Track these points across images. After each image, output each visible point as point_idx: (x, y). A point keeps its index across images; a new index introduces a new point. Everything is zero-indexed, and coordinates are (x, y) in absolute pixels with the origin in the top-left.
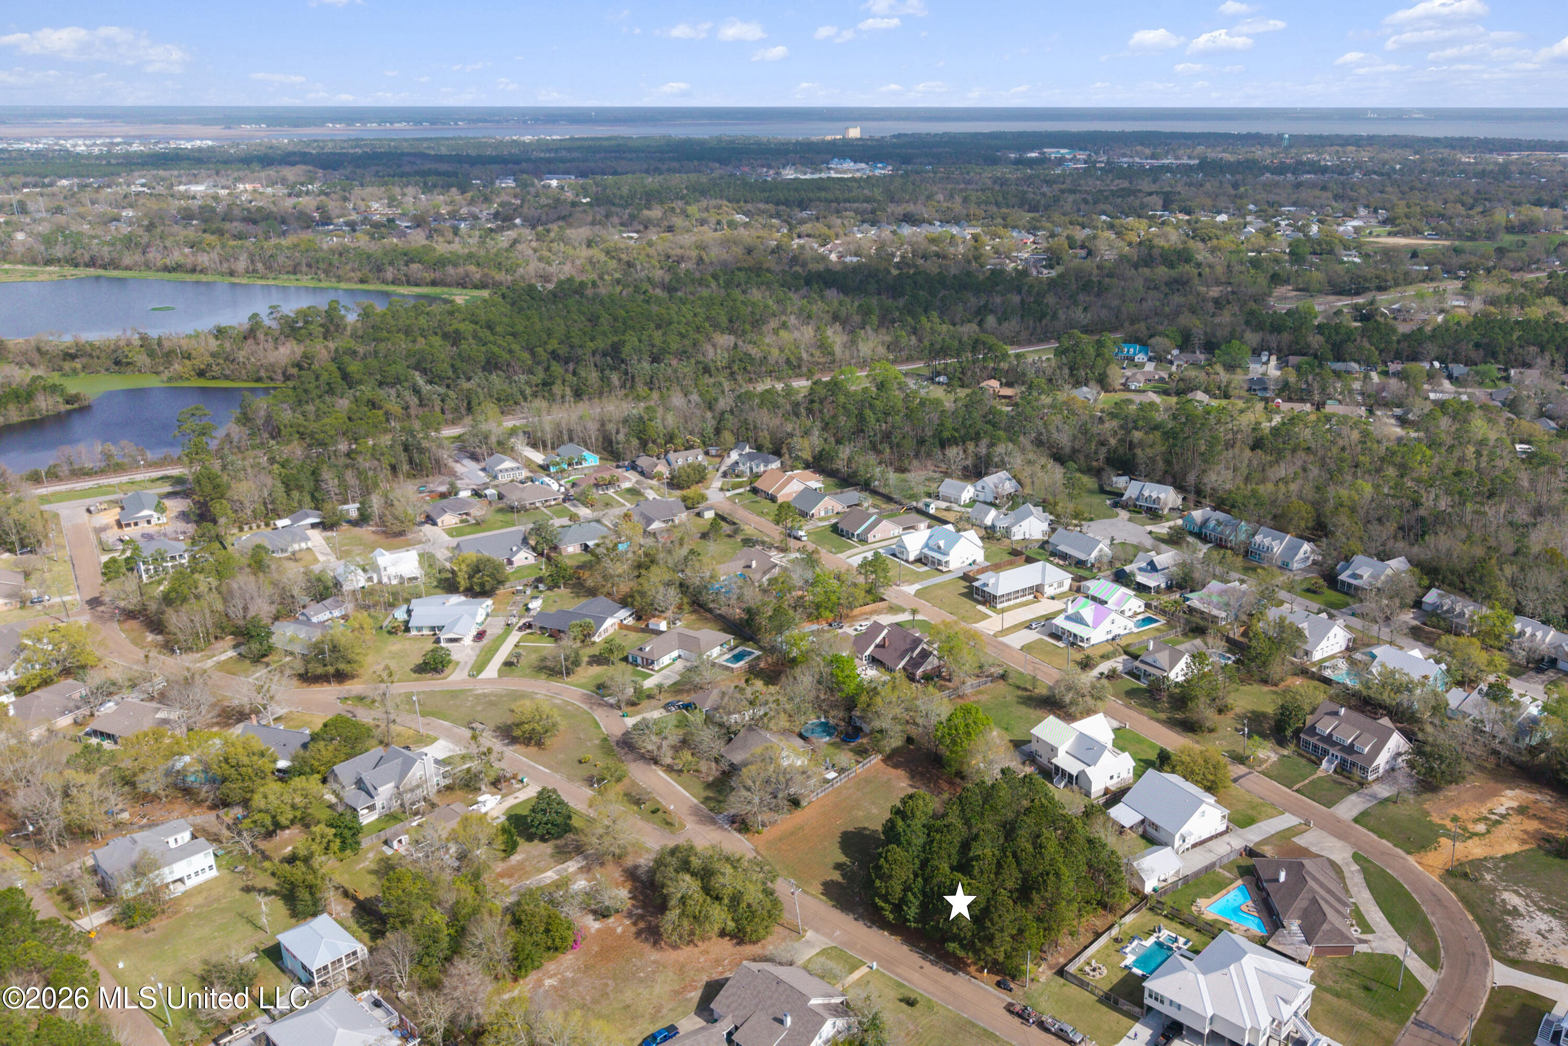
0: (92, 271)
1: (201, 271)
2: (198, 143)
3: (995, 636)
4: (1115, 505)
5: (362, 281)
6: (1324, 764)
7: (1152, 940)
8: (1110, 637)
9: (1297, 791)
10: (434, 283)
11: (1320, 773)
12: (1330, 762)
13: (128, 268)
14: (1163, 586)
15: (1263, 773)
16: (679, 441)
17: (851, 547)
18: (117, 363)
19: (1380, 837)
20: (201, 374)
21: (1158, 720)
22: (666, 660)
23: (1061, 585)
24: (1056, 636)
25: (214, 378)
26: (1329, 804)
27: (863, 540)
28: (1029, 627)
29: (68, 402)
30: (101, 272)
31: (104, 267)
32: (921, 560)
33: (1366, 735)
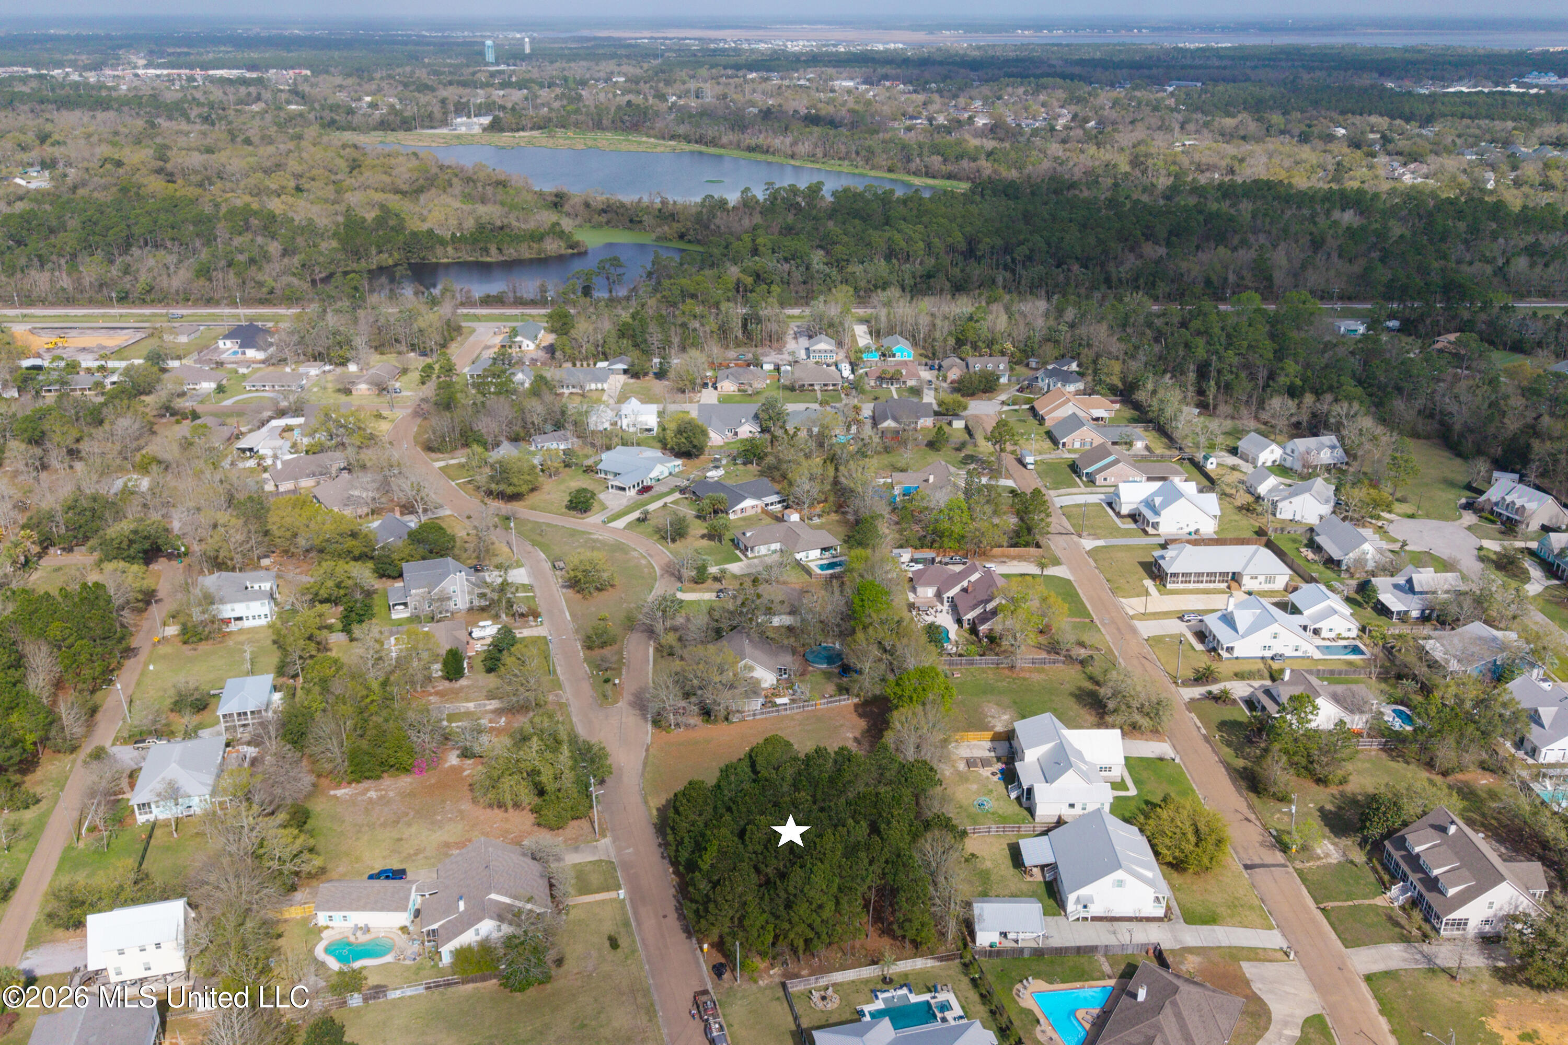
0: (697, 147)
1: (773, 154)
2: (892, 46)
3: (1132, 617)
4: (1469, 506)
5: (890, 170)
6: (1395, 890)
7: (926, 997)
8: (1268, 654)
9: (1323, 910)
10: (950, 176)
11: (1380, 901)
12: (1404, 891)
13: (723, 146)
14: (1415, 614)
15: (1300, 873)
16: (996, 347)
17: (1076, 485)
18: (631, 221)
19: (1382, 1012)
20: (682, 237)
21: (1228, 767)
22: (763, 550)
23: (1270, 579)
24: (1201, 636)
25: (690, 242)
26: (1349, 943)
27: (1091, 480)
28: (1181, 618)
29: (572, 247)
30: (703, 148)
31: (706, 144)
32: (1134, 517)
33: (1465, 872)
